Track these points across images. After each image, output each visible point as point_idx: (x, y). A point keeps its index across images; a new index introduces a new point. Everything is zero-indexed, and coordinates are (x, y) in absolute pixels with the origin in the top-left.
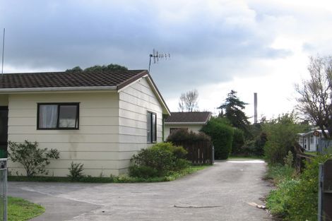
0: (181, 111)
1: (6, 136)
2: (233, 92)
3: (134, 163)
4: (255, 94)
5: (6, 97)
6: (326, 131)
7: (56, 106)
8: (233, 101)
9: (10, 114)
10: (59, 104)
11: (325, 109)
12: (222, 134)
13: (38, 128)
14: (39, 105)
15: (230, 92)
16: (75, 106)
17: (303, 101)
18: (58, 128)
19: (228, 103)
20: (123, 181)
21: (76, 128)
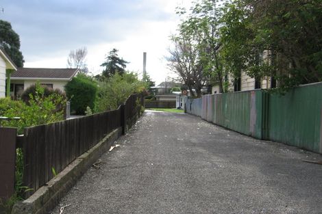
0: (69, 67)
2: (115, 51)
4: (145, 54)
6: (193, 90)
8: (114, 59)
11: (193, 70)
12: (86, 91)
15: (112, 50)
17: (173, 61)
19: (110, 61)
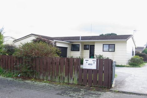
1: (94, 53)
3: (129, 62)
5: (94, 42)
7: (108, 45)
9: (95, 47)
10: (109, 45)
13: (103, 51)
14: (103, 45)
16: (114, 45)
18: (109, 51)
20: (128, 67)
21: (114, 51)
